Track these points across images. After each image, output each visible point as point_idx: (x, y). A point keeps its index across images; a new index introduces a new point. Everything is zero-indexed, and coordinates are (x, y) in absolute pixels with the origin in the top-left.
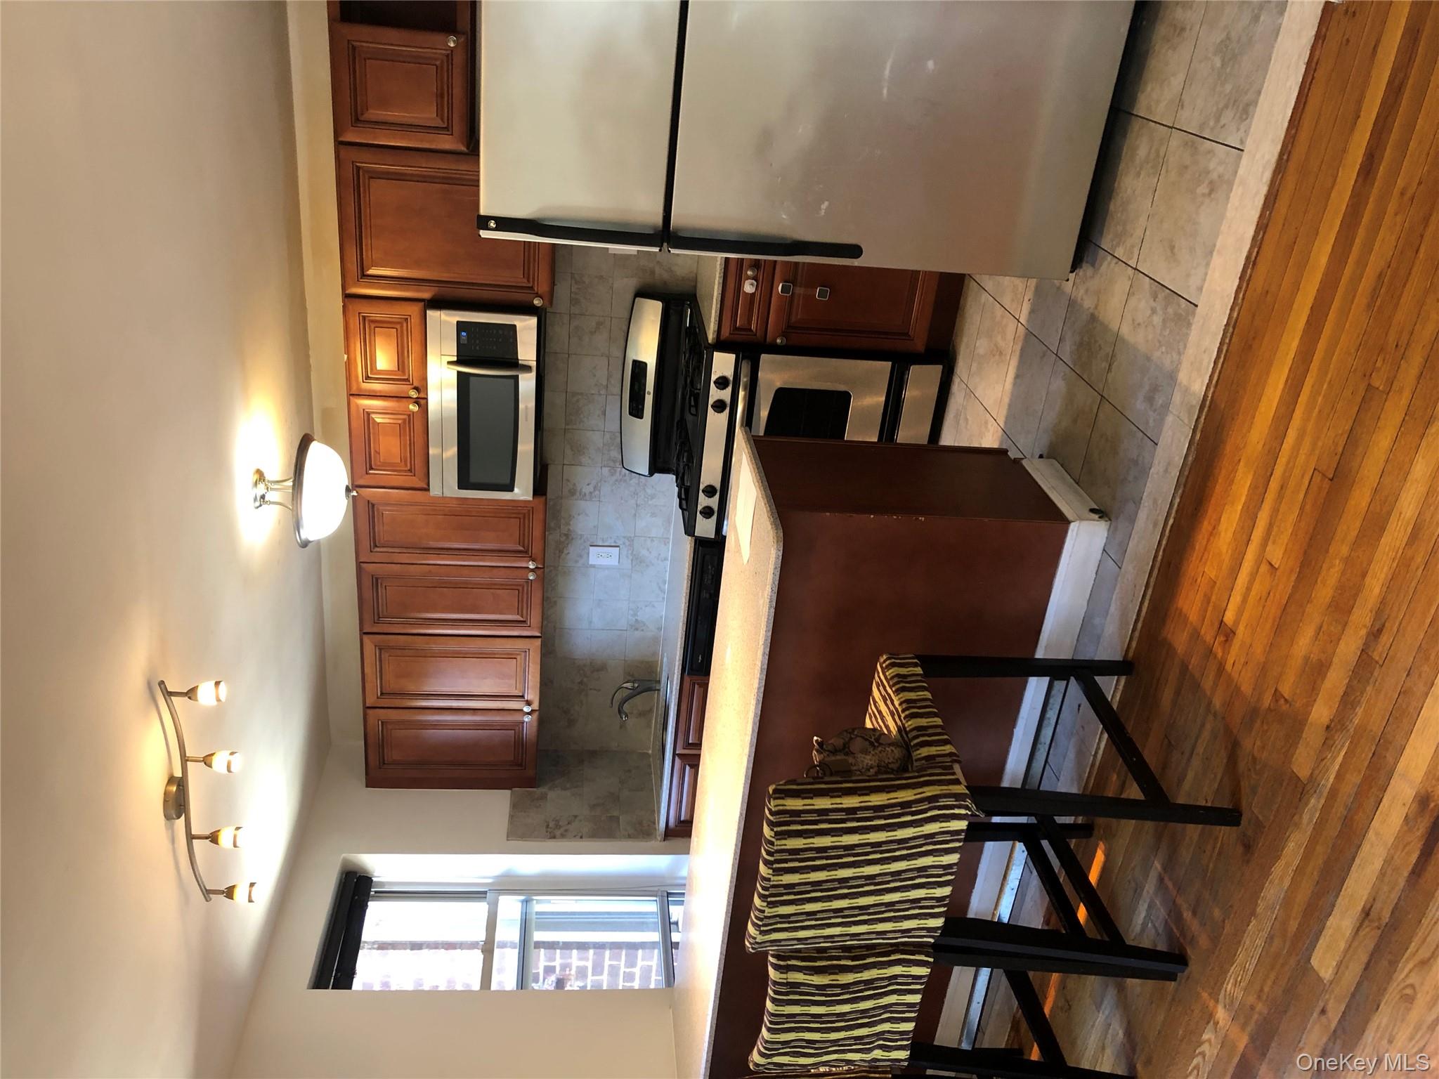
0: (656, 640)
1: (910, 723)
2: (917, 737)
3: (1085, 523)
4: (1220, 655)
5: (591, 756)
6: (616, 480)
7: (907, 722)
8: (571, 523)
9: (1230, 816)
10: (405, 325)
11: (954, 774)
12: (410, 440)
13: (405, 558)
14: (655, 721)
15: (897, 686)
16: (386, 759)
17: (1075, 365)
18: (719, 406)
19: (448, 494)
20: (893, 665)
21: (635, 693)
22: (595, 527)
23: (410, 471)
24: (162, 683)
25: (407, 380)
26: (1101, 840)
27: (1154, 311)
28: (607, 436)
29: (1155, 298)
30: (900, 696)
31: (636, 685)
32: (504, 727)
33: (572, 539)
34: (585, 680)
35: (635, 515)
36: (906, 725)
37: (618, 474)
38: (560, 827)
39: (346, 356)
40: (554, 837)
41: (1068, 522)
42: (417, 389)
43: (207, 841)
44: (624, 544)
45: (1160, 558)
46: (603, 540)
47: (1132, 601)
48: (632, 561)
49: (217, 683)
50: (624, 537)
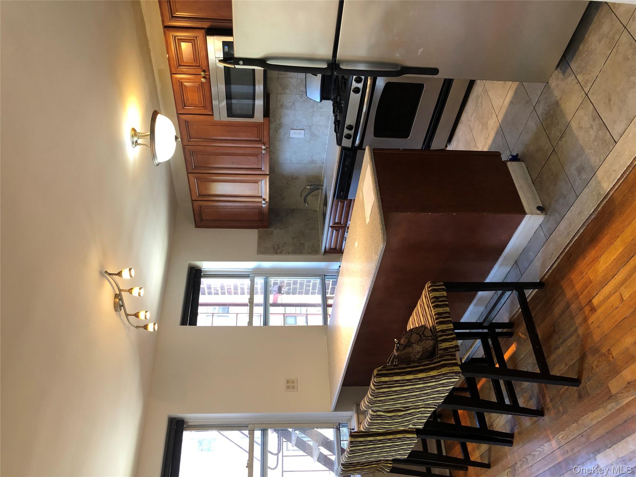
0: (321, 168)
1: (438, 327)
2: (441, 336)
3: (533, 216)
4: (587, 313)
5: (292, 211)
6: (303, 101)
7: (437, 326)
8: (281, 119)
9: (576, 382)
10: (196, 40)
11: (456, 359)
12: (203, 94)
13: (204, 144)
14: (320, 201)
15: (435, 304)
16: (203, 218)
17: (543, 121)
18: (357, 90)
19: (222, 119)
20: (433, 290)
21: (312, 191)
22: (293, 121)
23: (204, 107)
24: (106, 272)
25: (199, 66)
26: (516, 341)
27: (591, 127)
28: (299, 80)
29: (594, 120)
30: (435, 310)
31: (312, 187)
32: (254, 208)
33: (282, 126)
34: (289, 183)
35: (312, 116)
36: (437, 328)
37: (304, 98)
38: (280, 248)
39: (168, 55)
40: (277, 253)
41: (526, 214)
42: (204, 71)
43: (134, 316)
44: (307, 128)
45: (567, 250)
46: (297, 127)
47: (549, 259)
48: (310, 135)
49: (130, 269)
50: (307, 125)
